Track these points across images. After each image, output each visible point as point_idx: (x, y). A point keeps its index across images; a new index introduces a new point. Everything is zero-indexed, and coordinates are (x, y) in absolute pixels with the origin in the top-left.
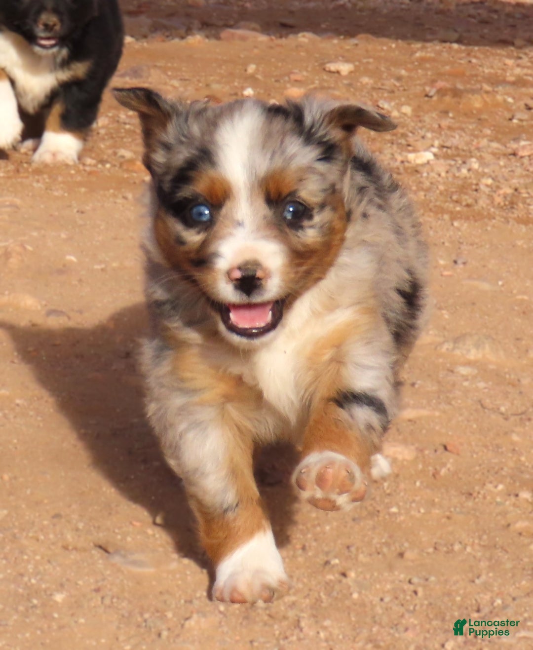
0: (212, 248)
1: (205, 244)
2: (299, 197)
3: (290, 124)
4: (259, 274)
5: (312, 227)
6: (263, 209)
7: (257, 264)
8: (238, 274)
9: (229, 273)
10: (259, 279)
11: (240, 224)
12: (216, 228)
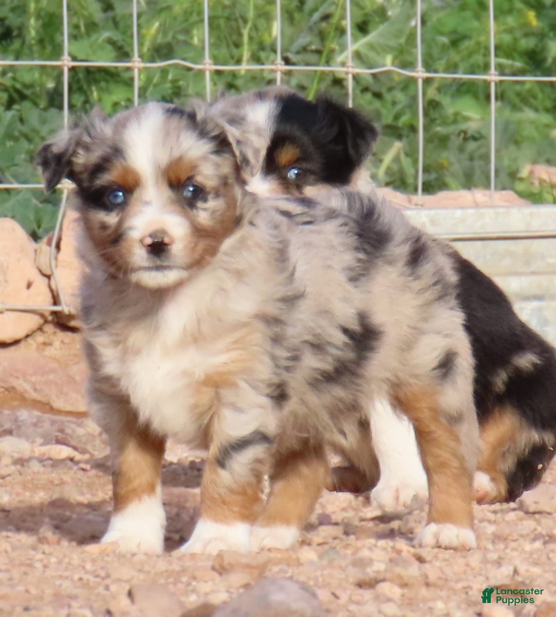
0: (127, 224)
1: (120, 223)
2: (196, 181)
3: (184, 122)
4: (166, 240)
5: (205, 210)
6: (167, 193)
7: (164, 232)
8: (149, 241)
9: (141, 241)
10: (166, 244)
11: (147, 203)
12: (129, 208)
